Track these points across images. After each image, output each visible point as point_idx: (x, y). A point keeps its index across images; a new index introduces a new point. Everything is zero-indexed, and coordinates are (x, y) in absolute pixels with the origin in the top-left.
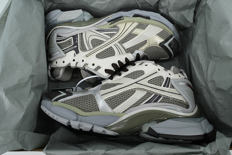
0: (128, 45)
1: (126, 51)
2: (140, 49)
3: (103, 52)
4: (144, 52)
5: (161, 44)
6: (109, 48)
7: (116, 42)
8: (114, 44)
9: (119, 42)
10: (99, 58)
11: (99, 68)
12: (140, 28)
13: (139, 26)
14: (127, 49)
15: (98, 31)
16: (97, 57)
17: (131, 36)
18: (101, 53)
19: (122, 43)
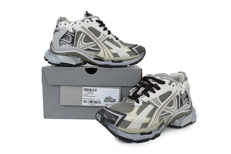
0: (150, 108)
1: (150, 102)
2: (139, 107)
3: (168, 97)
4: (134, 106)
5: (125, 116)
6: (164, 101)
7: (159, 107)
8: (161, 105)
9: (157, 107)
10: (170, 91)
11: (170, 84)
12: (146, 124)
13: (146, 125)
14: (149, 104)
15: (170, 114)
16: (171, 92)
17: (150, 115)
18: (169, 96)
19: (155, 108)
